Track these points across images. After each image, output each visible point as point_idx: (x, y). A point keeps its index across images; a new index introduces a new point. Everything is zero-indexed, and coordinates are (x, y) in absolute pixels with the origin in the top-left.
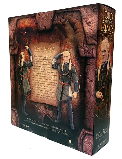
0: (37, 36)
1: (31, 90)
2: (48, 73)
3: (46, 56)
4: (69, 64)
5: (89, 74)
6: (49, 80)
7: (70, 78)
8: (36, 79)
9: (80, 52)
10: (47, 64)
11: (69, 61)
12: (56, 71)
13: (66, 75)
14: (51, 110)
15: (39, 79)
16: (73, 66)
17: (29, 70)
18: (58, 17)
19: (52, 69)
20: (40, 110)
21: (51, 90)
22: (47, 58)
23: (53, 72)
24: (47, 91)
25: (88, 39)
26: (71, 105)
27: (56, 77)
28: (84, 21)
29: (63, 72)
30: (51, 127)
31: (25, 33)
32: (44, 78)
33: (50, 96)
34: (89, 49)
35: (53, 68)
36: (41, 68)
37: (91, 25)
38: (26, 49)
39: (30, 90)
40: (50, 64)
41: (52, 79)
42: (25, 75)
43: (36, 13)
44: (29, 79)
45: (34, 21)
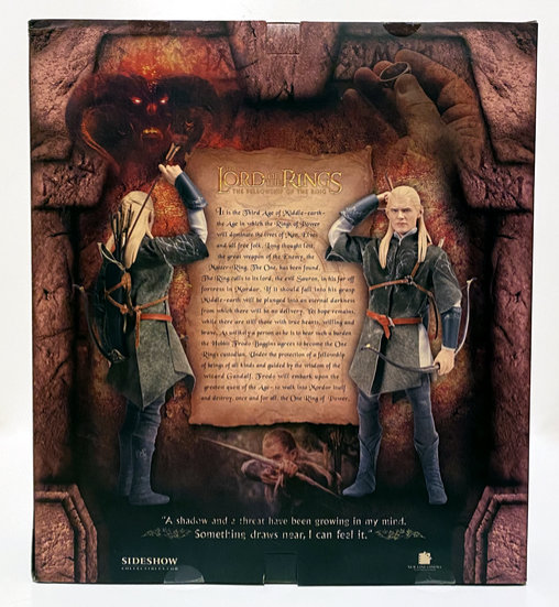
0: (239, 122)
1: (191, 372)
2: (305, 284)
3: (294, 207)
4: (415, 237)
5: (506, 271)
6: (311, 312)
7: (423, 295)
8: (229, 317)
9: (466, 189)
10: (300, 242)
11: (418, 225)
12: (347, 271)
13: (400, 285)
14: (324, 446)
15: (251, 316)
16: (436, 244)
17: (180, 278)
18: (361, 52)
19: (329, 262)
20: (250, 458)
21: (321, 355)
22: (297, 218)
23: (336, 276)
24: (297, 365)
25: (498, 145)
26: (427, 404)
27: (348, 296)
28: (481, 77)
29: (385, 272)
30: (325, 522)
31: (160, 106)
32: (278, 307)
33: (315, 382)
34: (503, 179)
35: (331, 259)
36: (262, 262)
37: (512, 94)
38: (166, 181)
39: (189, 376)
40: (318, 245)
41: (329, 306)
42: (154, 306)
43: (234, 22)
44: (179, 321)
45: (223, 56)
